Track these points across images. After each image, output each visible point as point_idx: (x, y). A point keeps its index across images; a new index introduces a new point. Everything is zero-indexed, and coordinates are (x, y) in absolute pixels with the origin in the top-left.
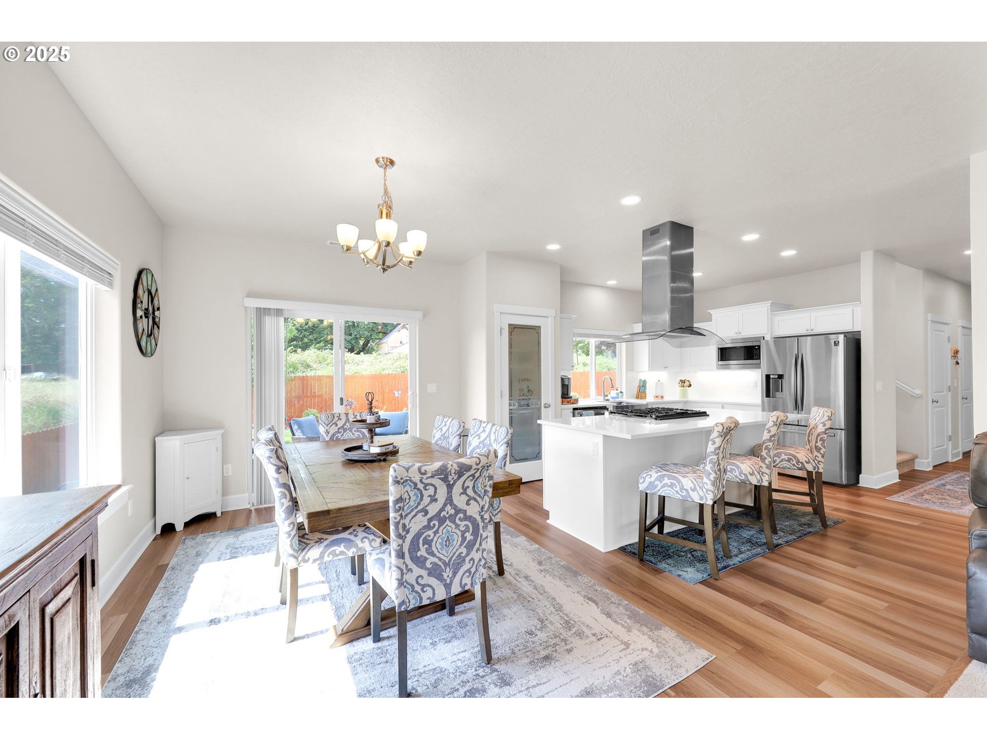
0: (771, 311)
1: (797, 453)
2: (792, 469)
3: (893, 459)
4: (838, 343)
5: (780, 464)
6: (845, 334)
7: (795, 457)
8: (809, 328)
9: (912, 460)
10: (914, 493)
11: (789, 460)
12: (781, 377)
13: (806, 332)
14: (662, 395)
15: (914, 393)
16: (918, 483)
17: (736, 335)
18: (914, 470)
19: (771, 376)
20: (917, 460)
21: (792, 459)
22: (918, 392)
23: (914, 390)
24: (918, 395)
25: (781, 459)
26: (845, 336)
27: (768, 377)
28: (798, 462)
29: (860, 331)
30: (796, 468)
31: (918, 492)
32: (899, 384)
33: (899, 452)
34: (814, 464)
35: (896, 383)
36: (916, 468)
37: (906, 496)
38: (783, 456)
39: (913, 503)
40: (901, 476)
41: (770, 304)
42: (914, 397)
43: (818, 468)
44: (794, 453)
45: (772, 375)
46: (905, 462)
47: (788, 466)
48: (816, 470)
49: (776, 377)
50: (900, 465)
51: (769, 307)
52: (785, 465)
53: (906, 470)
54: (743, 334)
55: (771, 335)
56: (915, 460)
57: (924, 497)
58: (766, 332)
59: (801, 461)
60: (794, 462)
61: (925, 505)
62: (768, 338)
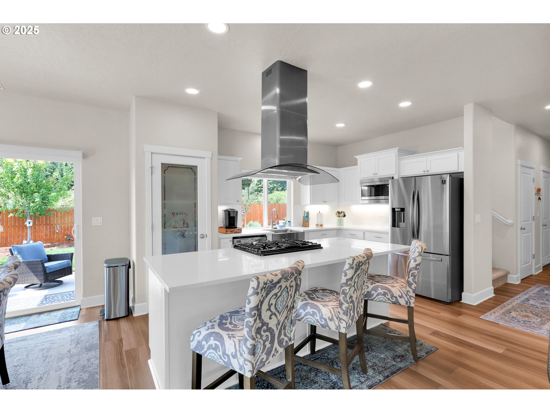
0: (398, 156)
1: (392, 287)
2: (387, 302)
3: (489, 276)
4: (445, 182)
5: (377, 298)
6: (451, 174)
7: (390, 291)
8: (426, 170)
9: (505, 276)
10: (503, 311)
11: (385, 294)
12: (403, 210)
13: (423, 173)
14: (322, 224)
15: (508, 223)
16: (509, 298)
17: (373, 176)
18: (507, 284)
19: (396, 210)
20: (509, 276)
21: (387, 293)
22: (510, 221)
23: (507, 220)
24: (511, 223)
25: (377, 293)
26: (450, 176)
27: (393, 210)
28: (392, 296)
29: (463, 173)
30: (391, 302)
31: (507, 308)
32: (494, 214)
33: (494, 269)
34: (406, 299)
35: (492, 213)
36: (508, 282)
37: (497, 314)
38: (380, 291)
39: (501, 323)
40: (496, 291)
41: (397, 151)
42: (508, 225)
43: (410, 302)
44: (390, 287)
45: (397, 208)
46: (500, 278)
47: (384, 300)
48: (408, 304)
49: (399, 210)
50: (495, 281)
51: (397, 152)
52: (381, 299)
53: (500, 284)
54: (378, 175)
55: (399, 175)
56: (508, 275)
57: (511, 314)
58: (395, 173)
59: (395, 295)
60: (389, 296)
61: (511, 325)
62: (396, 177)
